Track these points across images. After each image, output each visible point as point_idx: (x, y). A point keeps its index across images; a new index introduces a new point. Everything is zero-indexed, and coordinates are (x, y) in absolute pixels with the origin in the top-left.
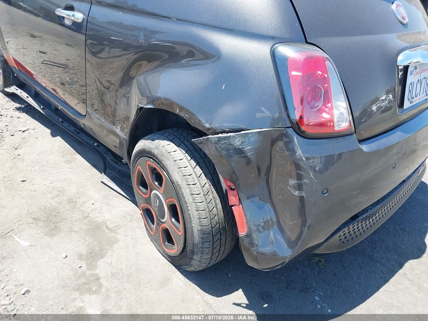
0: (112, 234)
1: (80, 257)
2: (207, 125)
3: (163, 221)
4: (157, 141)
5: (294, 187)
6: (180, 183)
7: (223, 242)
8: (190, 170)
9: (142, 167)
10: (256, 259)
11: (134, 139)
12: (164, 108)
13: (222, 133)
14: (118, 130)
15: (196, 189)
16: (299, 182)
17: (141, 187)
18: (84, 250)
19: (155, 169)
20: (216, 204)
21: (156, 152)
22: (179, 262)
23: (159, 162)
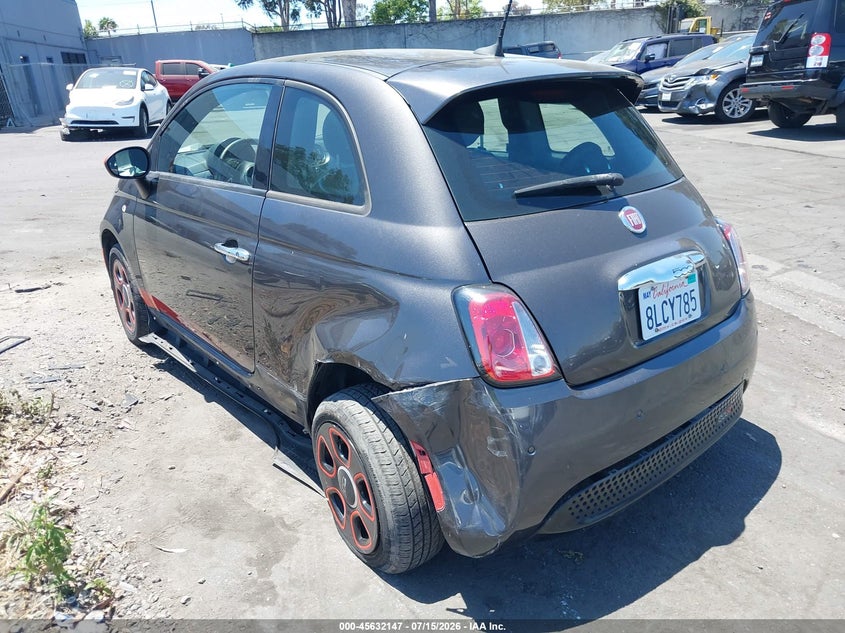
0: (291, 533)
1: (250, 562)
2: (391, 380)
3: (353, 506)
4: (340, 401)
5: (493, 446)
6: (366, 452)
7: (427, 526)
8: (377, 435)
9: (324, 437)
10: (459, 541)
11: (315, 400)
12: (345, 362)
13: (406, 388)
14: (295, 391)
15: (386, 458)
16: (498, 440)
17: (325, 464)
18: (253, 553)
19: (339, 437)
20: (412, 476)
21: (338, 416)
22: (376, 561)
23: (342, 428)
